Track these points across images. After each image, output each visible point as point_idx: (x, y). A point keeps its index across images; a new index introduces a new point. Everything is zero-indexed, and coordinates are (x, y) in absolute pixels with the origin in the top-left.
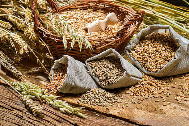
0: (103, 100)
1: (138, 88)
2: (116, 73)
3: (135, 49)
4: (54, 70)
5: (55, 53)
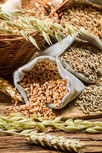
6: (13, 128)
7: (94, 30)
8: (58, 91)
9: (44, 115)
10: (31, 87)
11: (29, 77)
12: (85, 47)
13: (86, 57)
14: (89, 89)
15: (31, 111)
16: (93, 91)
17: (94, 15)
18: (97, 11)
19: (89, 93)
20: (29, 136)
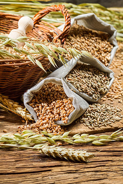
6: (26, 143)
7: (94, 54)
8: (65, 109)
9: (53, 131)
10: (40, 107)
11: (38, 98)
12: (87, 69)
13: (88, 78)
14: (93, 107)
15: (41, 128)
16: (97, 109)
17: (94, 40)
18: (96, 36)
19: (94, 110)
20: (41, 149)
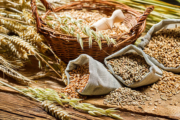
0: (132, 99)
1: (160, 85)
2: (140, 70)
3: (149, 45)
4: (68, 71)
5: (62, 55)
